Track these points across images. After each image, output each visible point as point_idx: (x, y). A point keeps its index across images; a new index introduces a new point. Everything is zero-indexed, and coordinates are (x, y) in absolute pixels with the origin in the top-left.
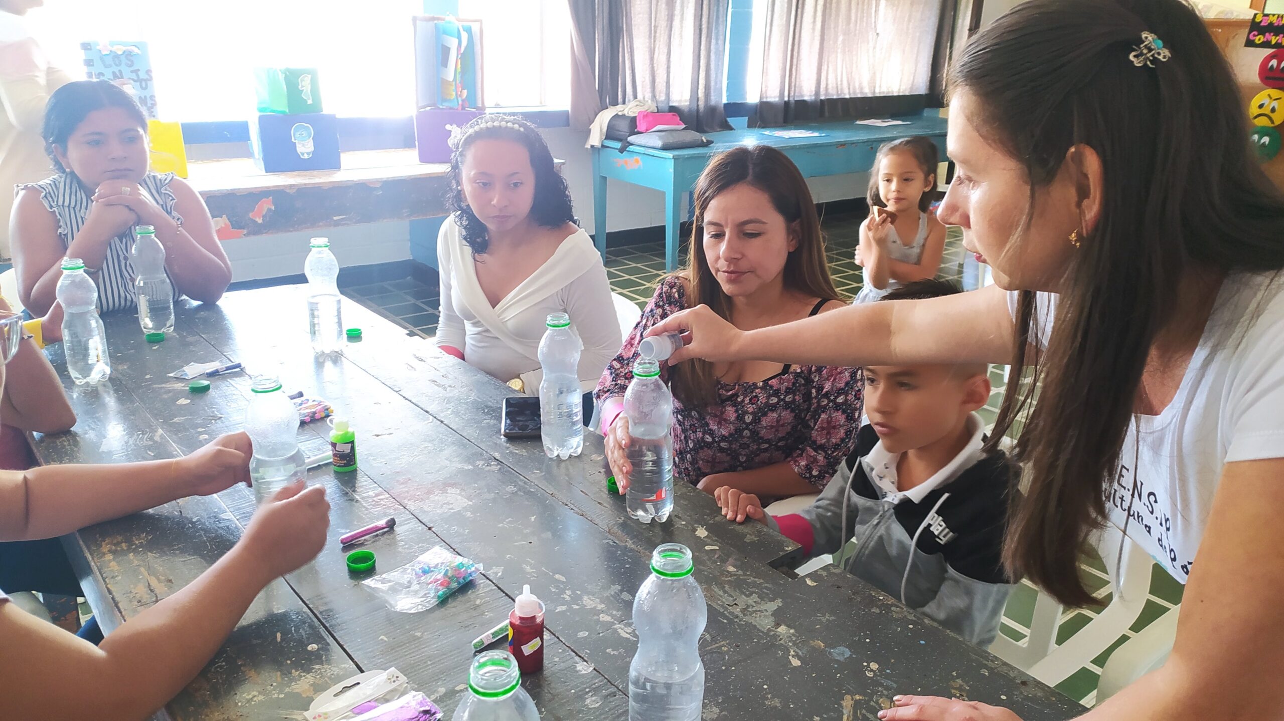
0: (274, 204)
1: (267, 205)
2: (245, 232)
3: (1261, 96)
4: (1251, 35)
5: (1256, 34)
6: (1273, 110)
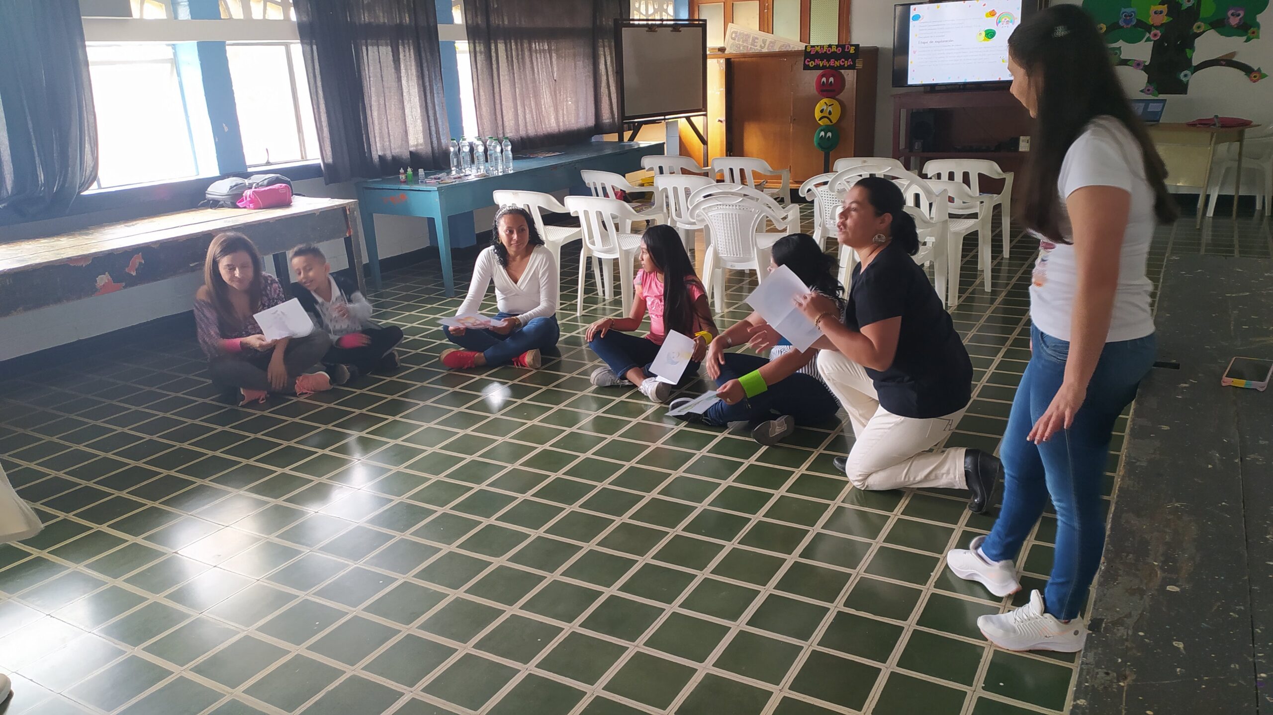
0: (143, 258)
1: (138, 260)
2: (124, 284)
3: (820, 104)
4: (806, 61)
5: (809, 60)
6: (830, 113)
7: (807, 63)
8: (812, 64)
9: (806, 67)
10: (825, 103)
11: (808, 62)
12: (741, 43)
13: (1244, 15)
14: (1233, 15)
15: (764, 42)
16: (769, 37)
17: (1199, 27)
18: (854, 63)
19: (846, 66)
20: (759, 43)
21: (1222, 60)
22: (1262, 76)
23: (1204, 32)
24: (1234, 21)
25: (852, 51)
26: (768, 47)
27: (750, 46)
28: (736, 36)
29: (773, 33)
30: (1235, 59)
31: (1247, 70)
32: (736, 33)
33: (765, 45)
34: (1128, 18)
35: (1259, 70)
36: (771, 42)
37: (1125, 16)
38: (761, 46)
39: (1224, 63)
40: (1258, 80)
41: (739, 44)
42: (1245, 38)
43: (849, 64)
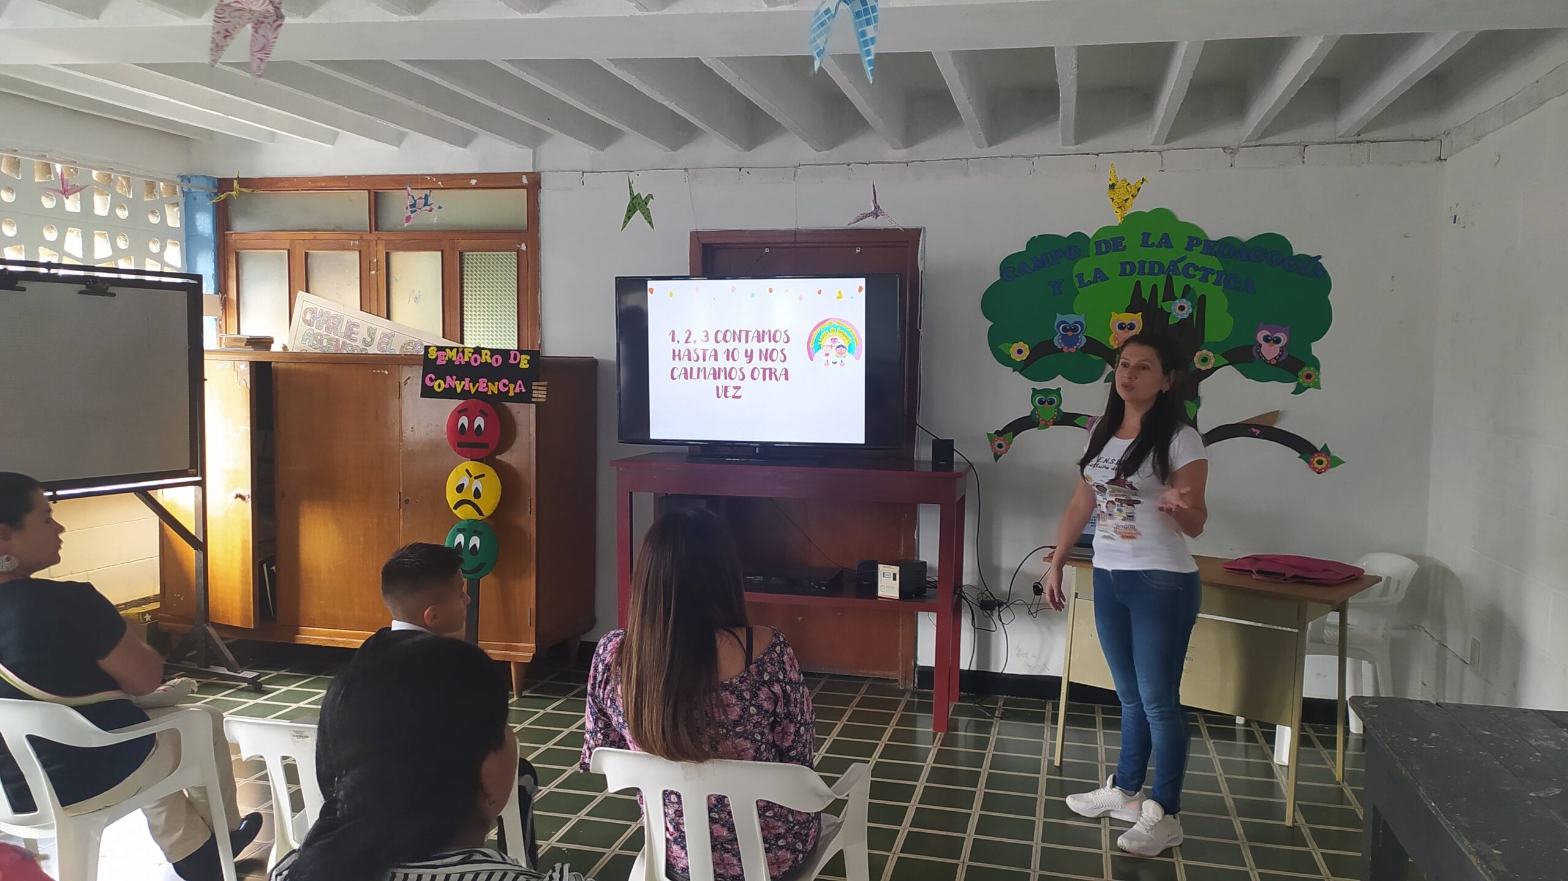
3: (457, 471)
4: (427, 379)
5: (433, 377)
6: (477, 494)
7: (428, 383)
8: (439, 385)
9: (427, 392)
10: (467, 471)
11: (431, 380)
12: (323, 332)
13: (1288, 342)
14: (1266, 339)
15: (371, 333)
16: (381, 325)
17: (1205, 360)
18: (530, 391)
19: (511, 394)
20: (361, 334)
21: (1256, 426)
22: (1335, 462)
23: (1213, 370)
24: (1270, 352)
25: (524, 365)
26: (379, 344)
27: (342, 340)
28: (314, 318)
29: (388, 317)
30: (1279, 426)
31: (1303, 448)
32: (314, 311)
33: (373, 340)
34: (1070, 334)
35: (1325, 450)
36: (384, 335)
37: (1064, 329)
38: (364, 341)
39: (1258, 432)
40: (1326, 469)
41: (321, 335)
42: (1292, 386)
43: (517, 390)
